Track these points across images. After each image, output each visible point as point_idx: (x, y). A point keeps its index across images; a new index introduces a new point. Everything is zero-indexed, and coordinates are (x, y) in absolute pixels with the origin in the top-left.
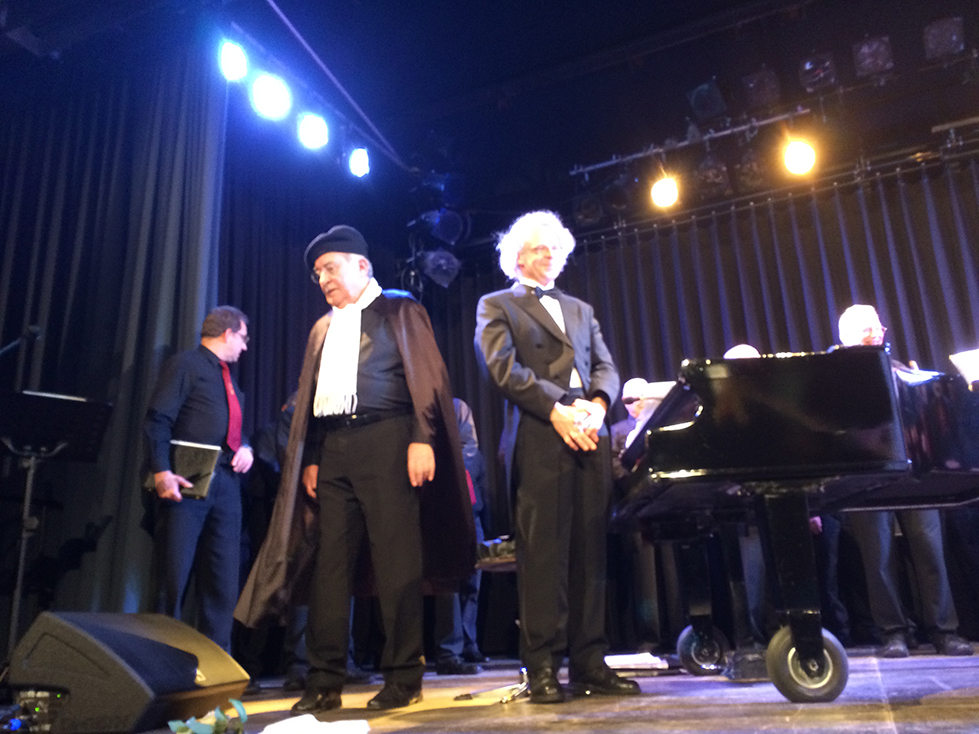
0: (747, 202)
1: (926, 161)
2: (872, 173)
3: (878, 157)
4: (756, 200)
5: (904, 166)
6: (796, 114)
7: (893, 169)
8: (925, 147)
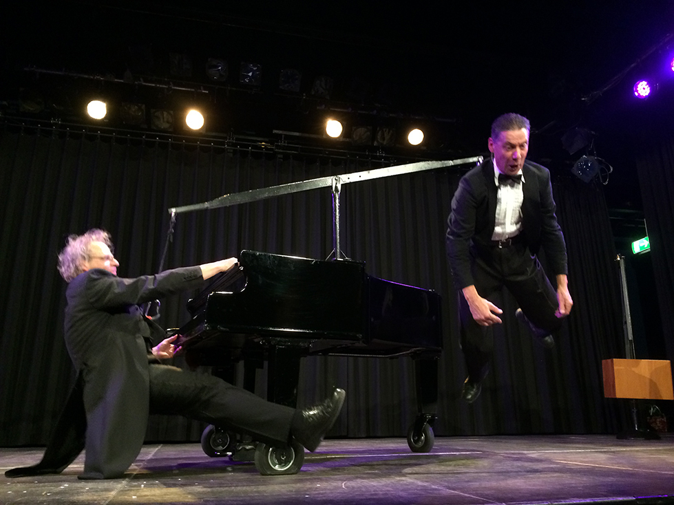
0: (155, 137)
1: (266, 148)
2: (235, 145)
3: (241, 137)
4: (161, 137)
5: (254, 147)
6: (199, 91)
7: (247, 146)
8: (267, 140)
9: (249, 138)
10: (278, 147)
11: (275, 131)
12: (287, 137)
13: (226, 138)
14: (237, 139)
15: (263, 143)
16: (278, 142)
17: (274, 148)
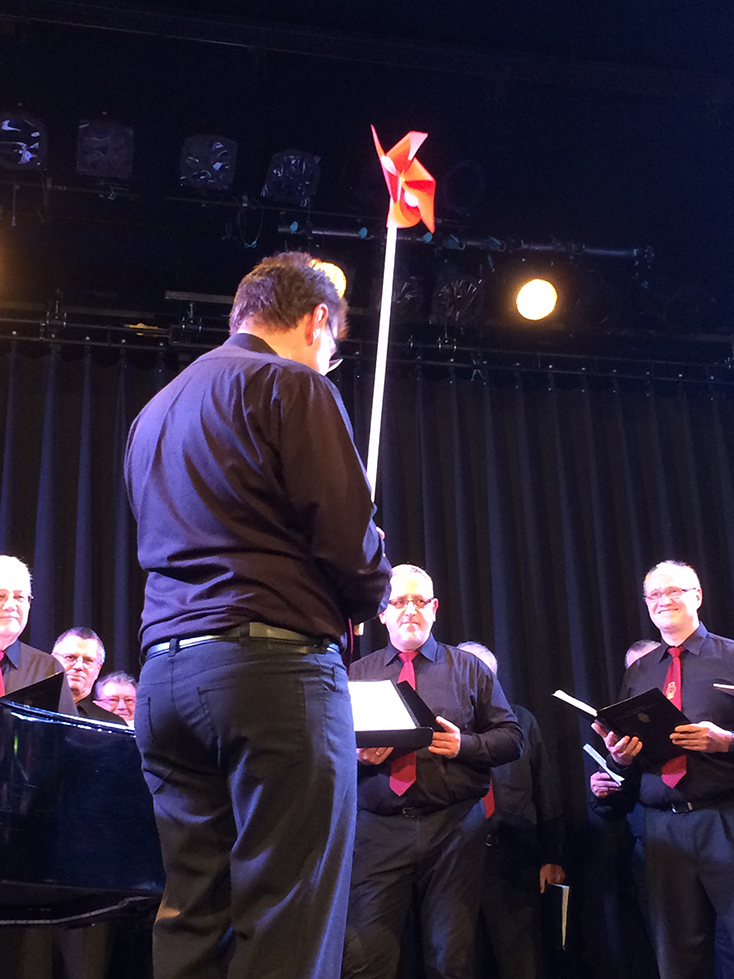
1: (147, 338)
3: (82, 311)
8: (150, 316)
9: (106, 313)
10: (178, 334)
11: (171, 295)
12: (201, 308)
13: (42, 315)
14: (71, 318)
15: (140, 326)
16: (176, 321)
17: (169, 337)
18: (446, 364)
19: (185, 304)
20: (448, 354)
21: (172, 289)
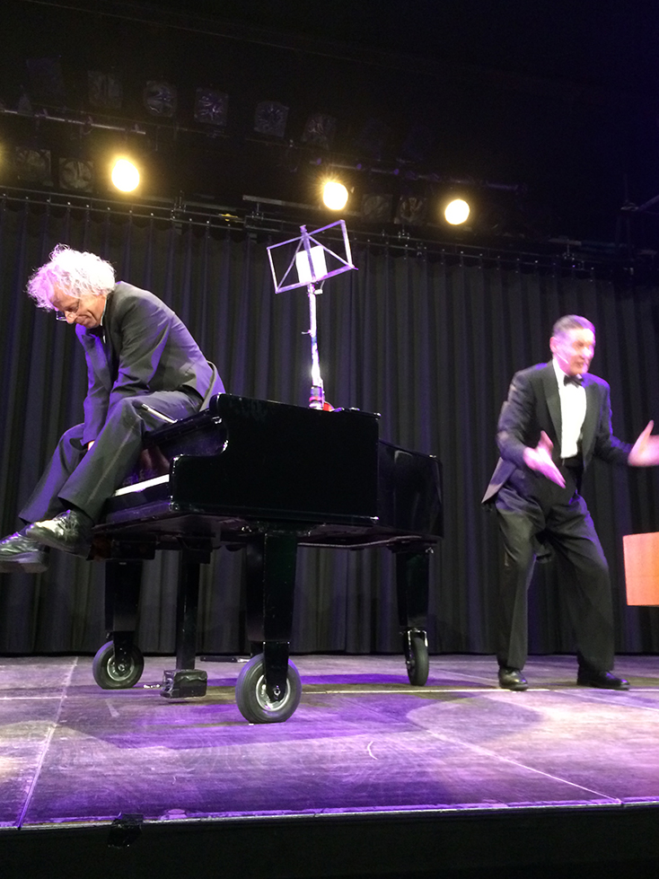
0: (65, 200)
1: (232, 222)
2: (186, 217)
3: (194, 204)
4: (74, 202)
5: (214, 221)
6: (132, 131)
7: (204, 219)
8: (234, 210)
10: (250, 221)
11: (246, 198)
12: (264, 207)
13: (171, 206)
14: (188, 208)
15: (228, 215)
16: (250, 214)
17: (244, 222)
18: (401, 247)
19: (254, 204)
20: (403, 242)
21: (248, 194)
